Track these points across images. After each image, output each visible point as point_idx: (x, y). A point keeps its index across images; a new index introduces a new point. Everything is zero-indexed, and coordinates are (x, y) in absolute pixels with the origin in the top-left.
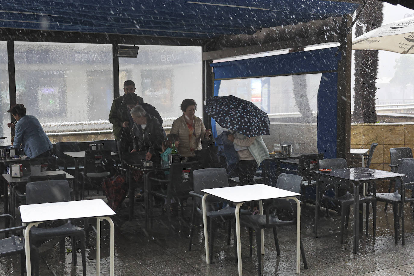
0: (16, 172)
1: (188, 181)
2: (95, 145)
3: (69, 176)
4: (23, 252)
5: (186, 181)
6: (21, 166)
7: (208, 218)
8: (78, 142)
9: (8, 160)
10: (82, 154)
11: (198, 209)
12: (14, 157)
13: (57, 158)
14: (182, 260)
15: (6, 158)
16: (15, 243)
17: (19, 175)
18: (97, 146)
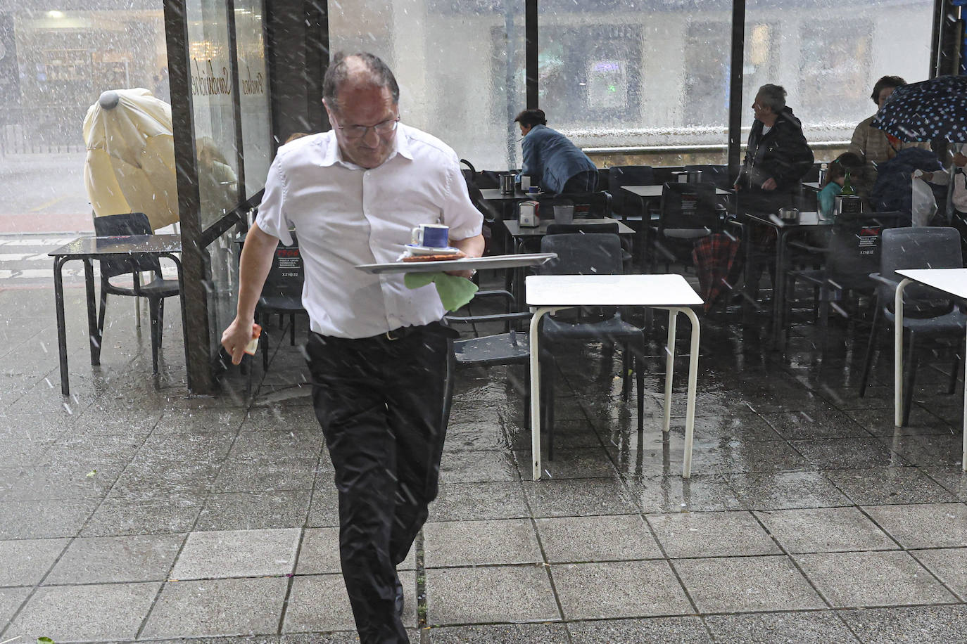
0: (527, 217)
1: (872, 252)
2: (685, 174)
3: (623, 229)
4: (526, 360)
5: (868, 253)
6: (537, 205)
7: (906, 331)
8: (653, 167)
9: (517, 197)
10: (657, 191)
11: (886, 311)
12: (528, 192)
13: (610, 197)
14: (843, 413)
15: (515, 193)
16: (515, 344)
17: (531, 223)
18: (688, 174)
